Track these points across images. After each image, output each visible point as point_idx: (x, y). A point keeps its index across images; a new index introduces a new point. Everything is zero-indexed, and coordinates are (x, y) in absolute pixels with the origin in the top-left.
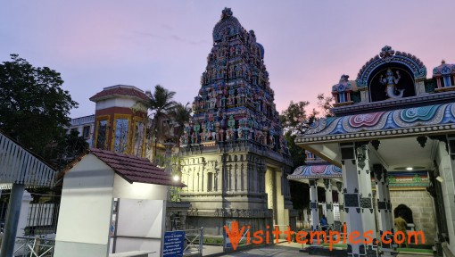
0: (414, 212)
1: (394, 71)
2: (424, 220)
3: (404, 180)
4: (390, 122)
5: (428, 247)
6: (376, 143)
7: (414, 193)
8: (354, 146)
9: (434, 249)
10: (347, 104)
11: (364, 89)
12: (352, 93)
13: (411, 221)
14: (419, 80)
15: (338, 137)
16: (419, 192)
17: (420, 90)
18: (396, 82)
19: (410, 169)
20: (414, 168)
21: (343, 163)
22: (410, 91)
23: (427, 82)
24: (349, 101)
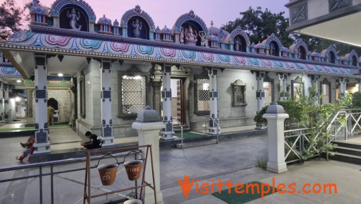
0: (59, 103)
1: (77, 11)
2: (65, 108)
3: (58, 82)
4: (74, 45)
5: (66, 123)
6: (61, 57)
7: (61, 91)
8: (45, 57)
9: (70, 123)
10: (42, 25)
11: (56, 18)
12: (46, 17)
13: (57, 109)
14: (92, 23)
15: (39, 49)
16: (64, 91)
17: (92, 29)
18: (78, 19)
19: (60, 75)
20: (64, 75)
21: (36, 68)
22: (85, 28)
23: (95, 25)
24: (44, 23)
